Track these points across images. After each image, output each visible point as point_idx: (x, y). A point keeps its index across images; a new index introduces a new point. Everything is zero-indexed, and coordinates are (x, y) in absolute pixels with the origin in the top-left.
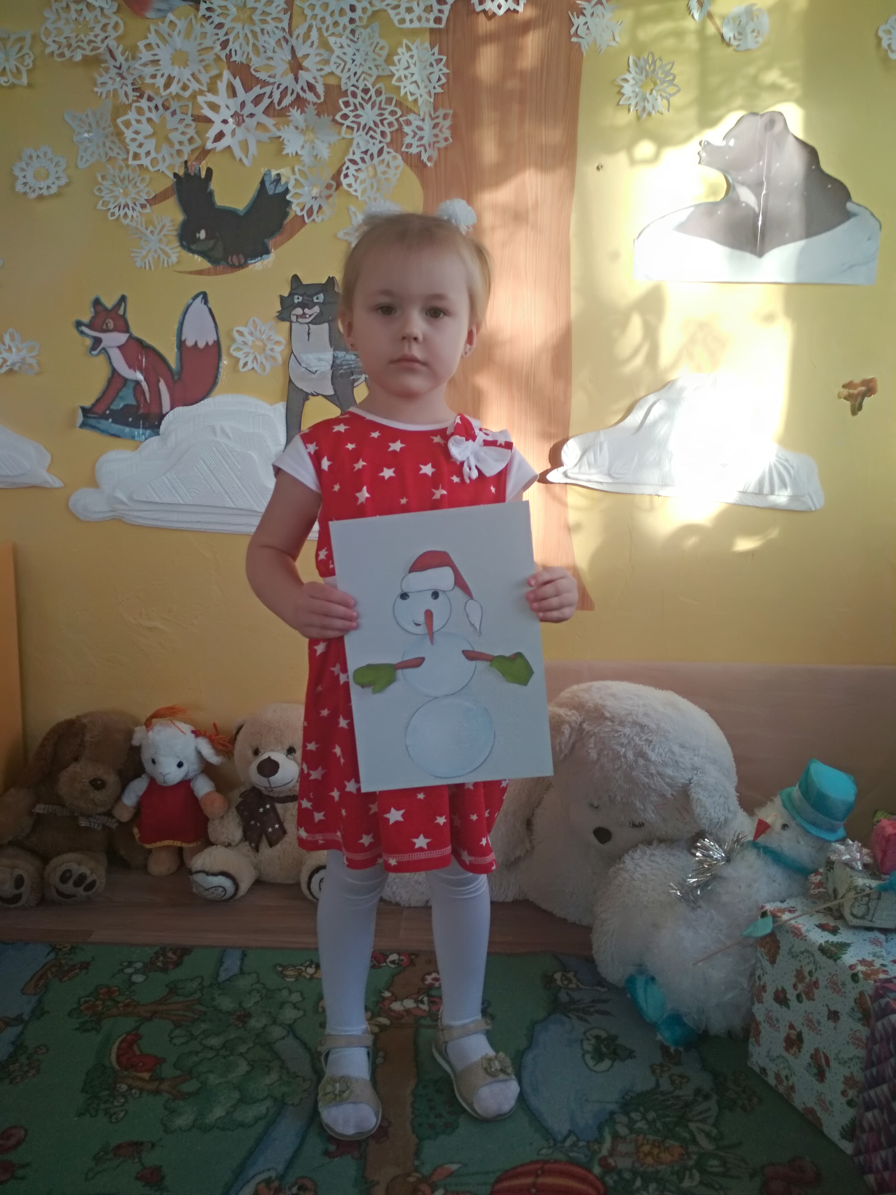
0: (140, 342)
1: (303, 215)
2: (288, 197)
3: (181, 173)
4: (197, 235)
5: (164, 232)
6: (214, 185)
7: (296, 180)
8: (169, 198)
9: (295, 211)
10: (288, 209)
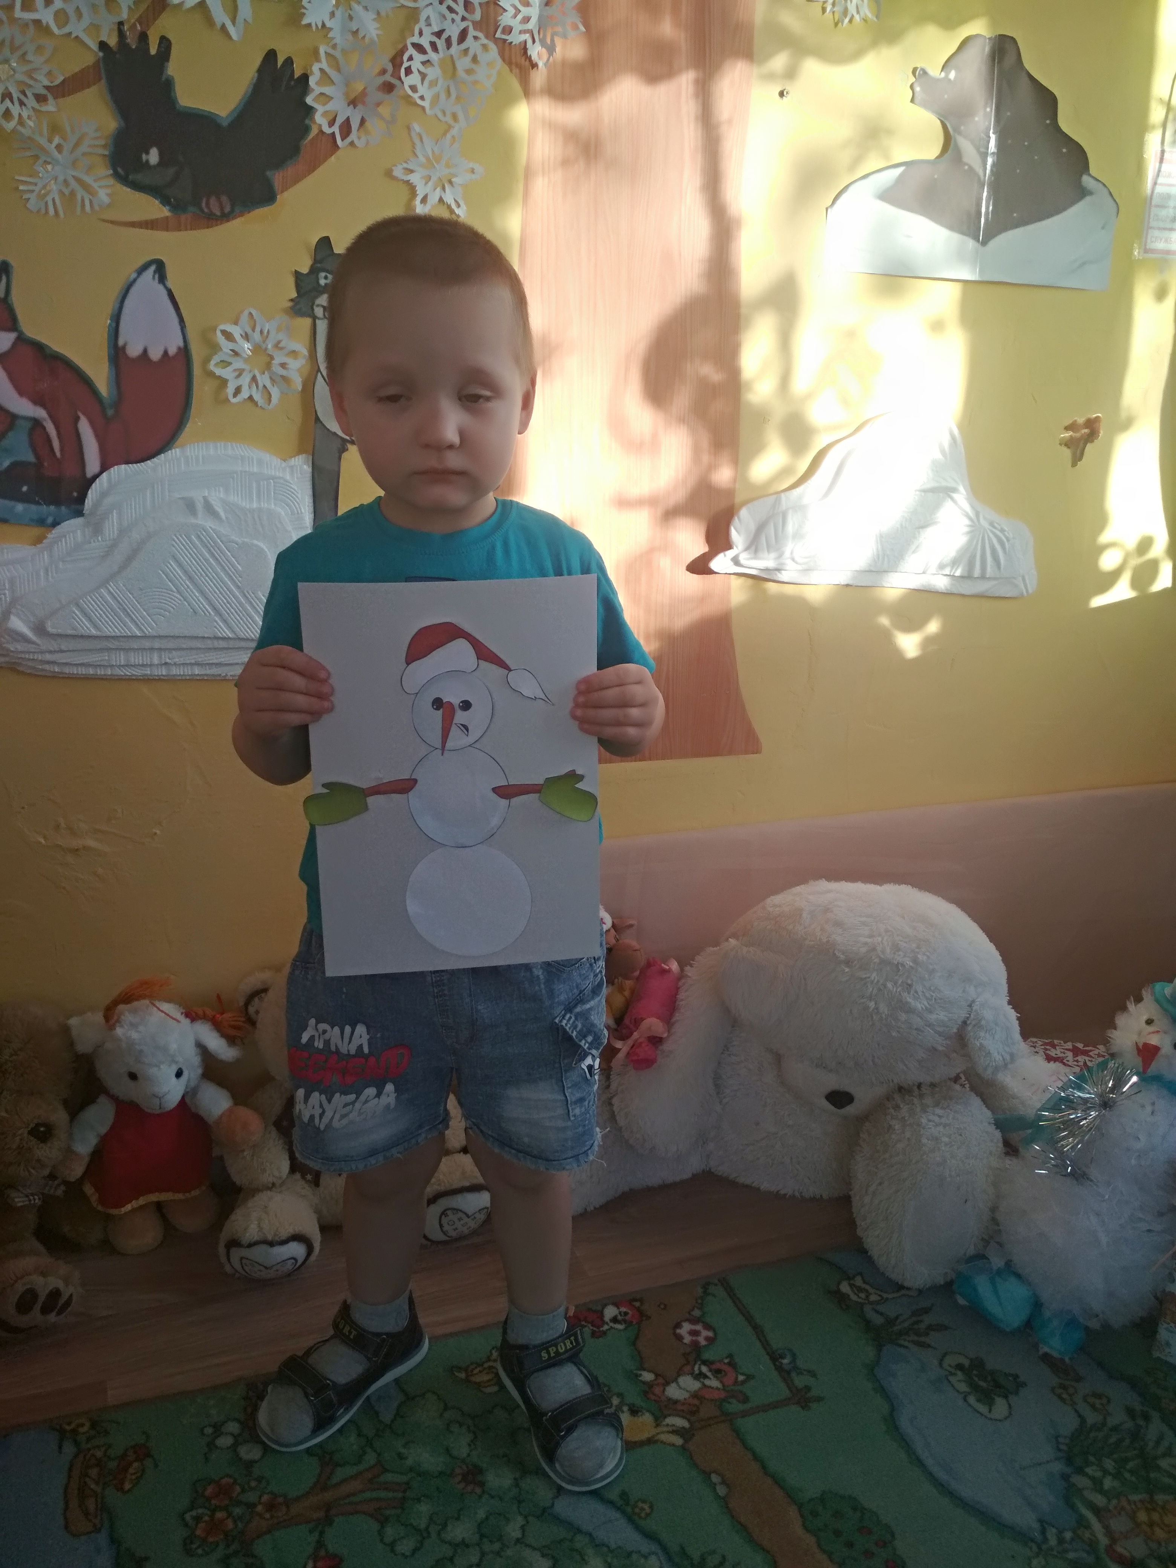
0: (39, 347)
1: (333, 134)
2: (309, 100)
3: (113, 42)
4: (144, 157)
5: (84, 148)
6: (172, 69)
7: (321, 70)
8: (89, 87)
9: (320, 126)
10: (307, 122)
